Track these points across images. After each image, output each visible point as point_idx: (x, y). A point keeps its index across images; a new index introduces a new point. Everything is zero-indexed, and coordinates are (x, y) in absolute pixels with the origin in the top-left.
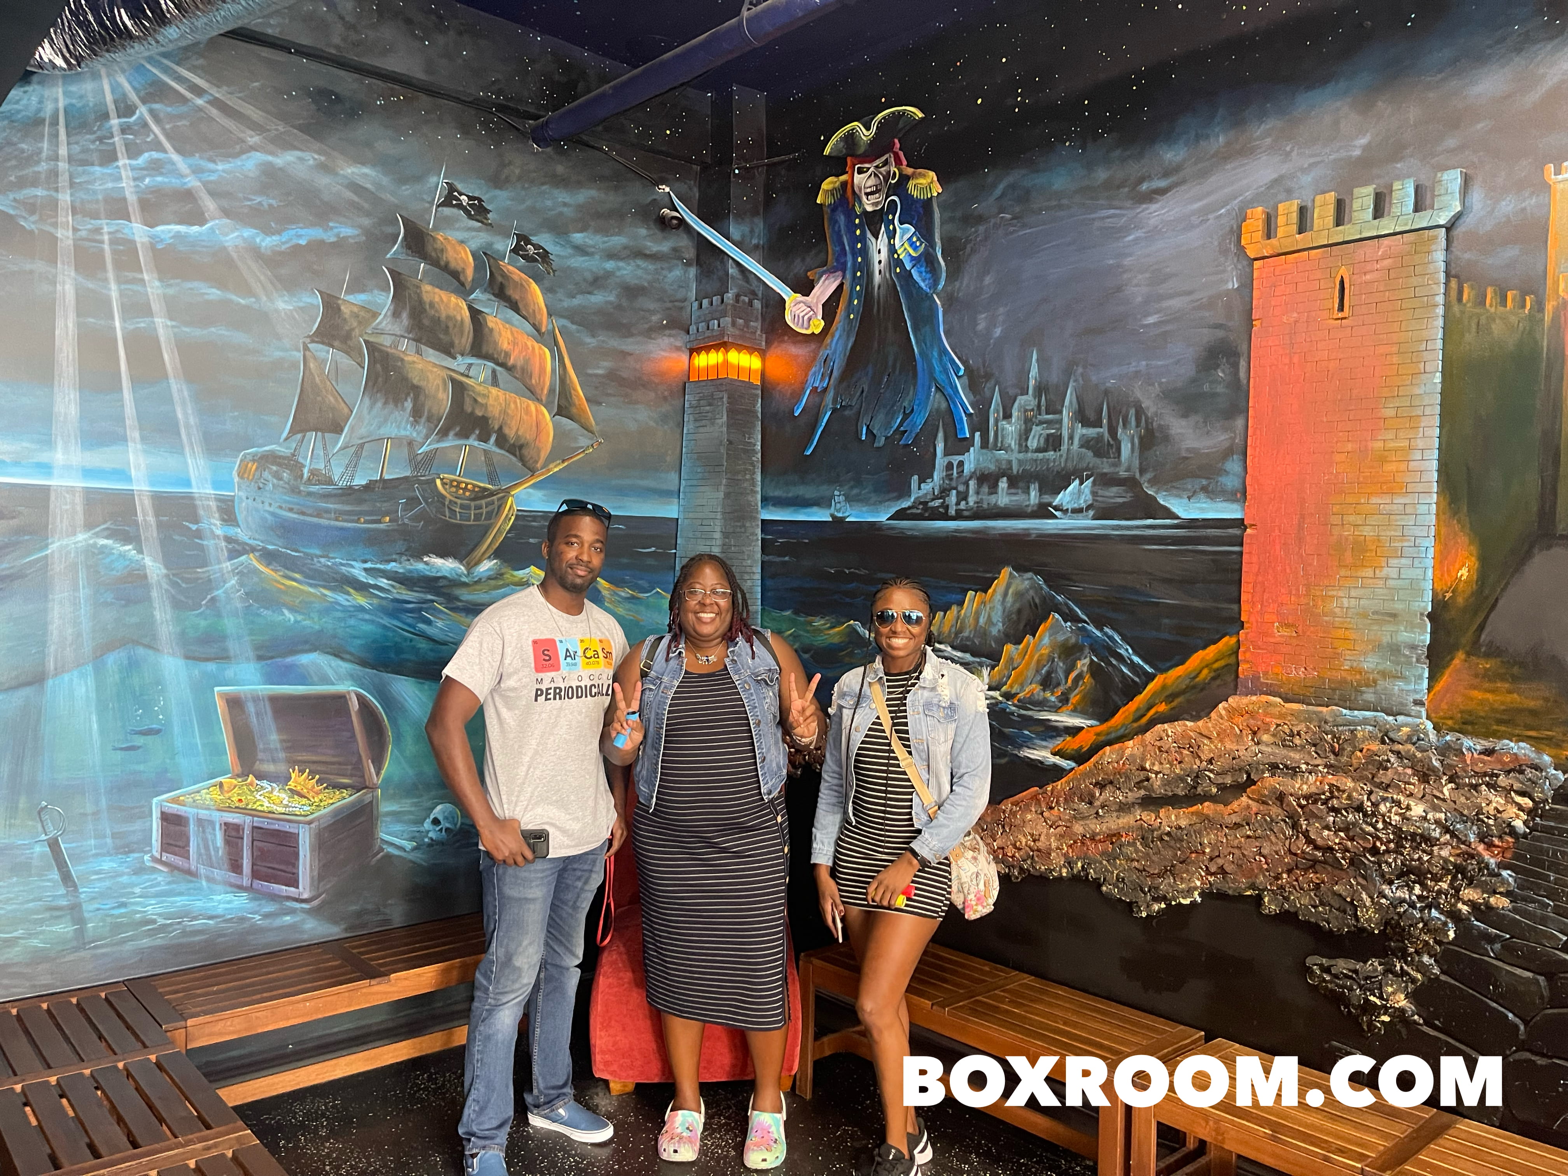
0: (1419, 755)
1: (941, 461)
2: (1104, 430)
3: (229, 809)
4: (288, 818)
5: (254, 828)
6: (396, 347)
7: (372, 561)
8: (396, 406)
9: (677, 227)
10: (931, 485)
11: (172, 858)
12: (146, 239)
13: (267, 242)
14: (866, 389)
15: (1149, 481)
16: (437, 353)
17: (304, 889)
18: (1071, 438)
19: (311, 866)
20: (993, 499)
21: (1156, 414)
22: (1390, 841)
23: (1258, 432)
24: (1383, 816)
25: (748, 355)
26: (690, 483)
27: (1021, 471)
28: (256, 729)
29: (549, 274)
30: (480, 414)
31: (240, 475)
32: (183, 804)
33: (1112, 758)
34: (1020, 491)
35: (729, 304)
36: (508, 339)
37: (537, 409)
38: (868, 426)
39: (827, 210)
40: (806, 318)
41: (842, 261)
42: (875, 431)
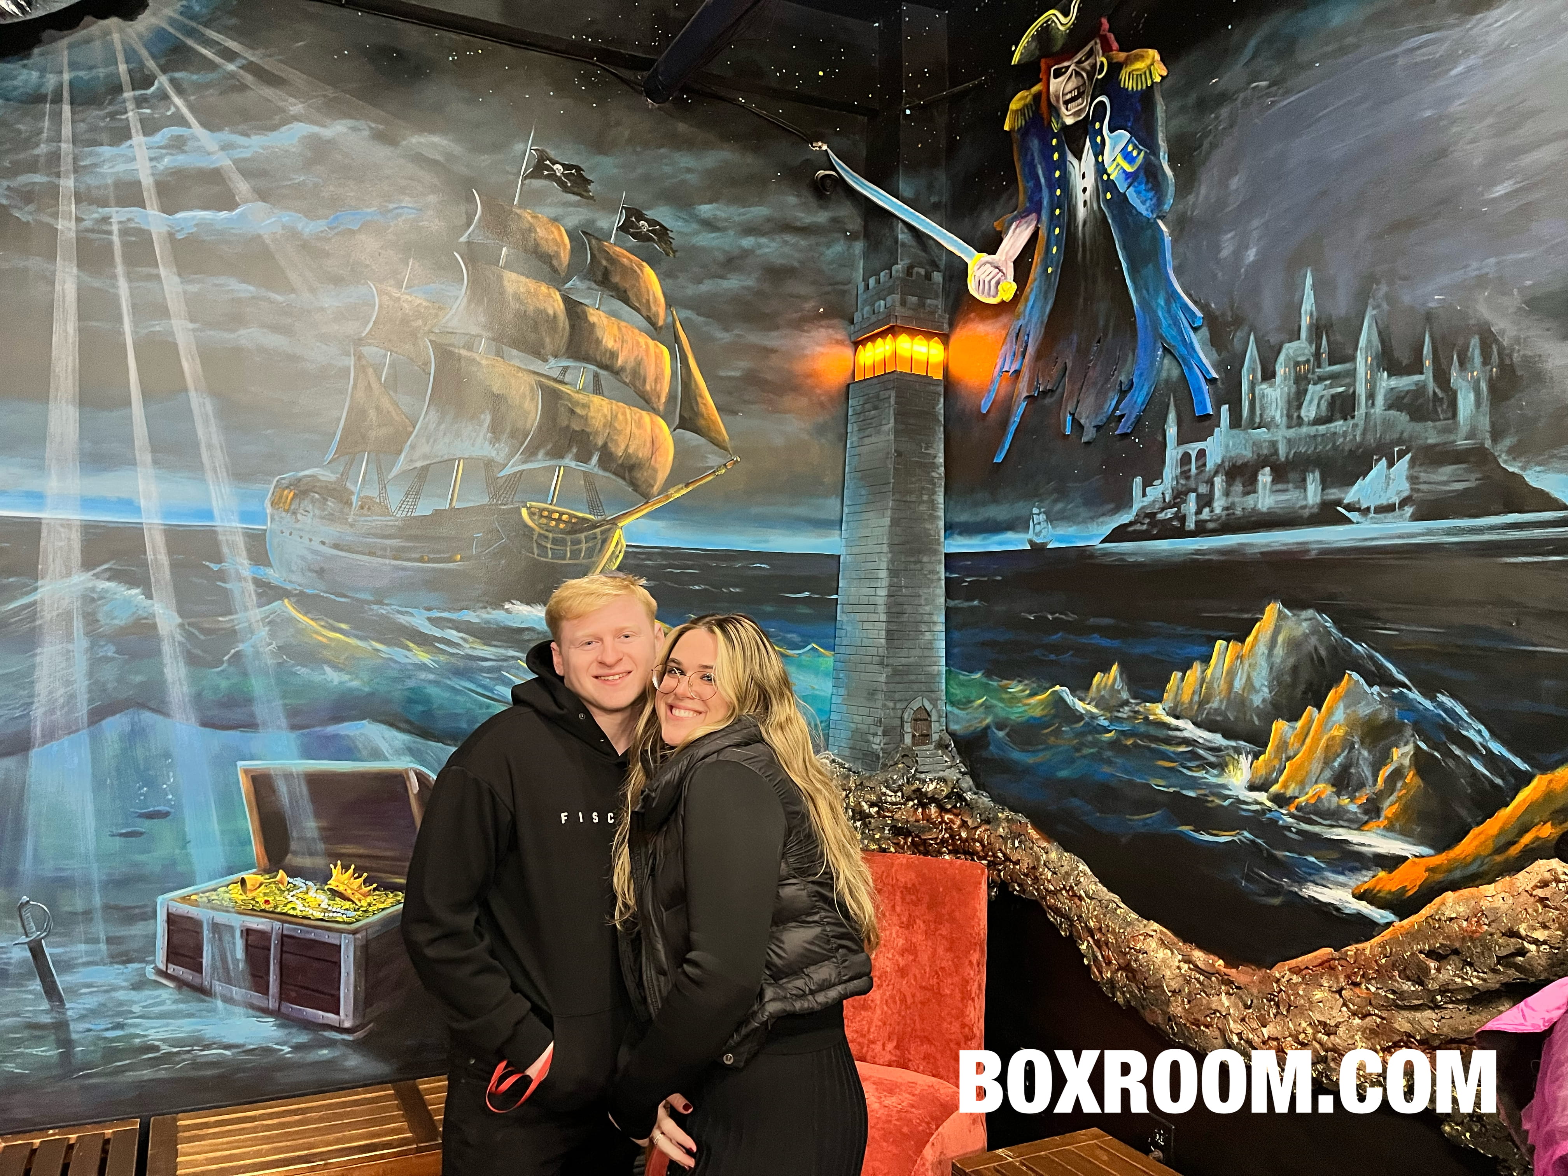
1: (1173, 453)
2: (1427, 377)
3: (253, 912)
4: (327, 925)
5: (283, 936)
6: (470, 349)
7: (439, 609)
8: (472, 418)
9: (834, 190)
10: (1160, 488)
11: (180, 971)
12: (163, 229)
14: (1069, 365)
15: (1510, 451)
16: (522, 354)
17: (346, 1017)
18: (1371, 396)
19: (355, 987)
20: (1250, 501)
21: (1516, 340)
25: (925, 342)
26: (853, 509)
27: (1291, 456)
28: (288, 813)
29: (668, 255)
30: (577, 429)
31: (272, 504)
32: (196, 904)
33: (1458, 913)
34: (1290, 486)
35: (898, 278)
36: (615, 336)
37: (652, 422)
38: (1073, 415)
39: (1016, 137)
40: (993, 282)
41: (1036, 199)
42: (1082, 421)
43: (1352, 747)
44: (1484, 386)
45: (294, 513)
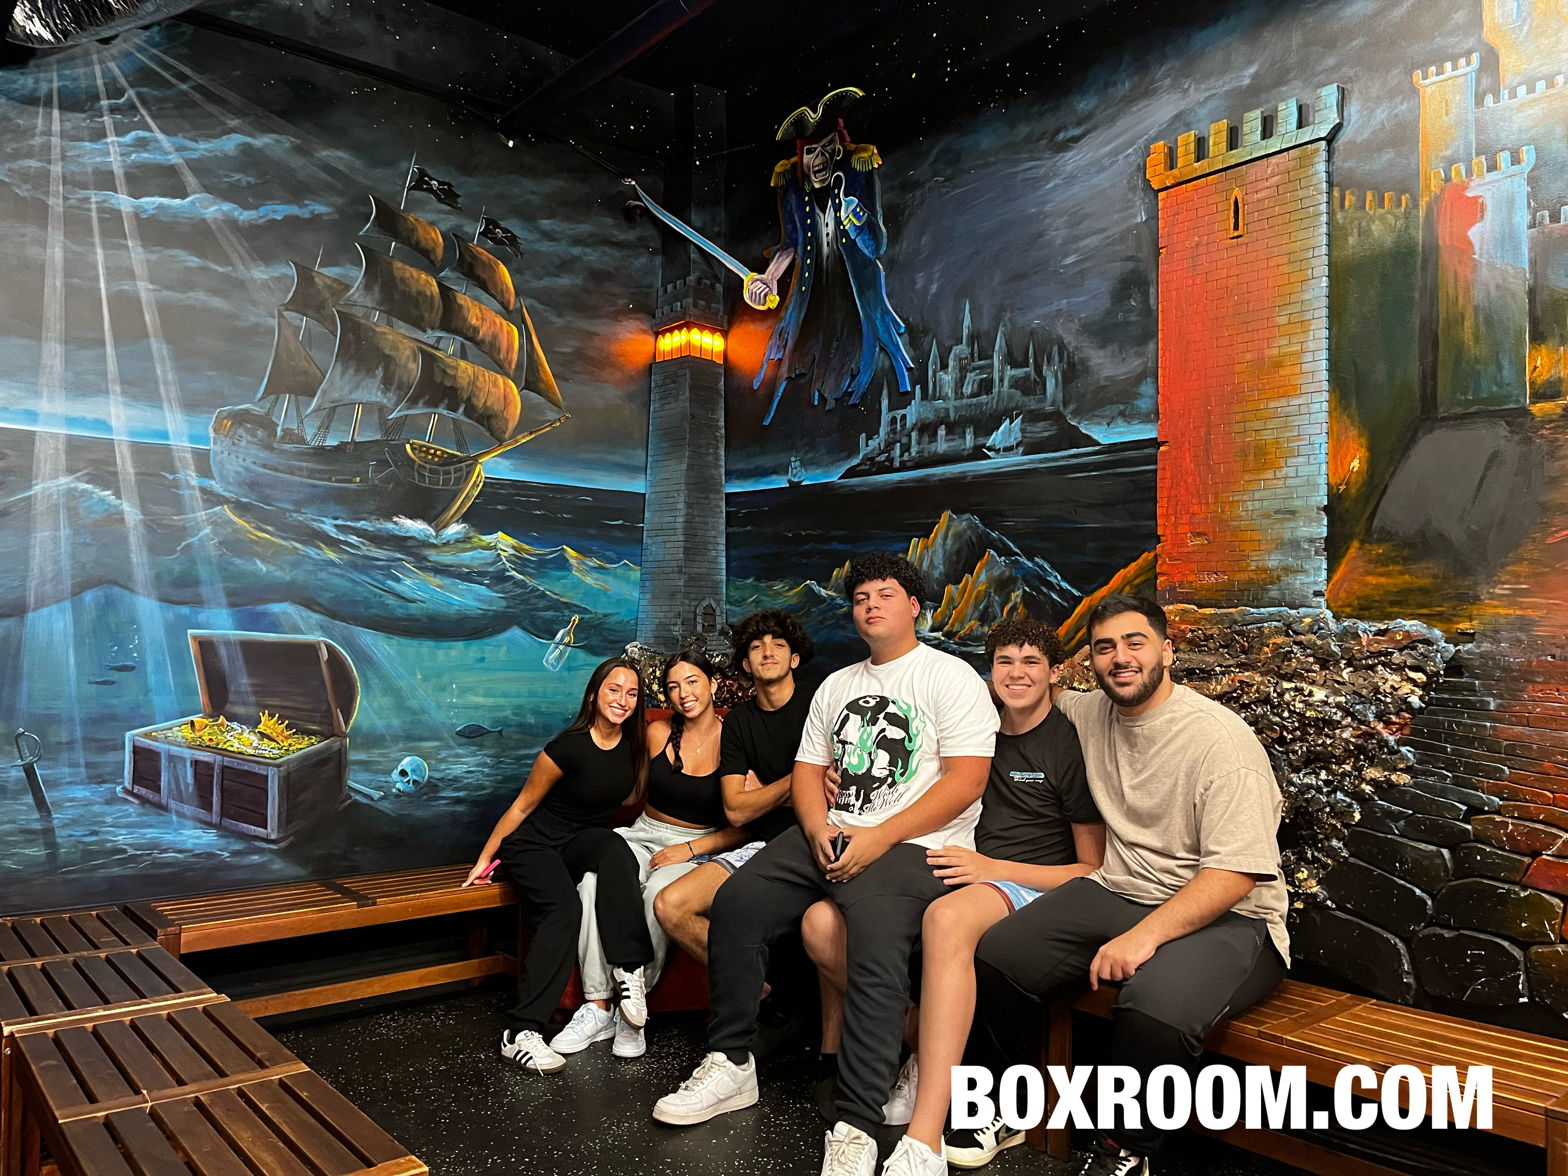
0: (1319, 642)
1: (885, 416)
2: (1031, 369)
3: (200, 747)
4: (257, 760)
5: (223, 767)
6: (368, 319)
7: (343, 518)
8: (368, 374)
9: (641, 216)
10: (878, 440)
11: (143, 791)
12: (131, 209)
13: (245, 216)
14: (817, 357)
15: (1072, 413)
16: (407, 326)
17: (272, 830)
18: (1001, 380)
19: (279, 808)
20: (933, 447)
21: (1077, 348)
22: (1297, 729)
23: (1167, 354)
24: (1288, 704)
25: (710, 336)
26: (656, 458)
27: (957, 417)
28: (227, 672)
29: (517, 256)
30: (449, 385)
31: (215, 430)
32: (155, 739)
34: (956, 436)
35: (691, 286)
36: (477, 316)
37: (504, 382)
38: (819, 391)
39: (780, 191)
40: (763, 294)
41: (794, 236)
42: (826, 395)
43: (989, 596)
44: (1060, 375)
45: (232, 438)
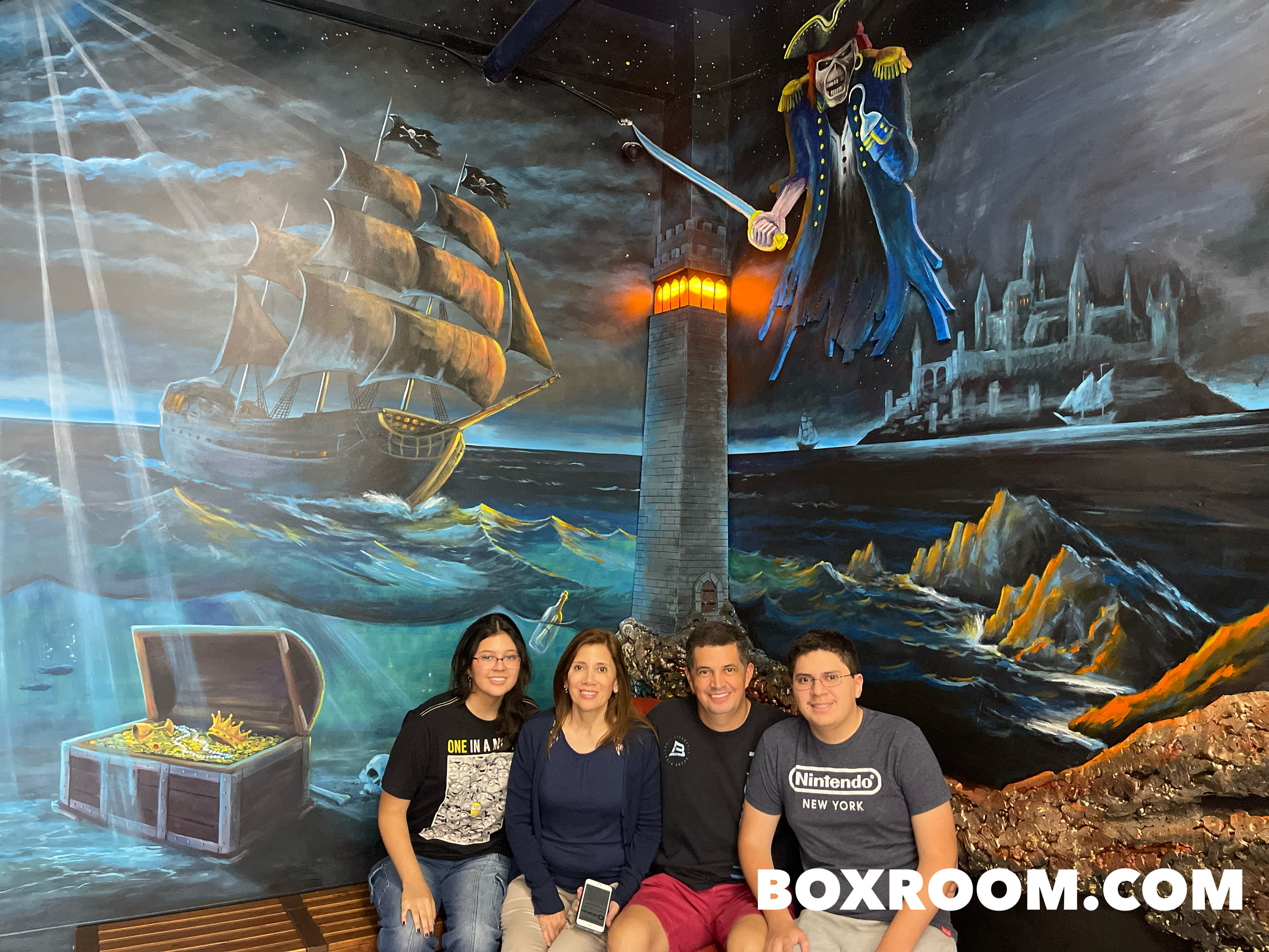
1: (918, 371)
2: (1127, 307)
3: (144, 755)
4: (207, 766)
5: (170, 775)
6: (336, 279)
7: (307, 497)
8: (337, 337)
9: (639, 158)
10: (907, 400)
11: (81, 806)
14: (832, 302)
15: (1194, 366)
16: (380, 285)
17: (224, 844)
18: (1081, 323)
19: (232, 819)
20: (982, 409)
21: (1200, 276)
25: (712, 283)
26: (653, 418)
27: (1016, 371)
28: (175, 671)
29: (502, 206)
30: (427, 348)
31: (166, 406)
32: (94, 748)
33: (1157, 740)
34: (1015, 396)
35: (690, 230)
36: (458, 272)
37: (488, 343)
38: (835, 341)
39: (788, 117)
40: (769, 233)
41: (804, 166)
42: (843, 346)
43: (1067, 607)
44: (1173, 314)
45: (184, 414)
